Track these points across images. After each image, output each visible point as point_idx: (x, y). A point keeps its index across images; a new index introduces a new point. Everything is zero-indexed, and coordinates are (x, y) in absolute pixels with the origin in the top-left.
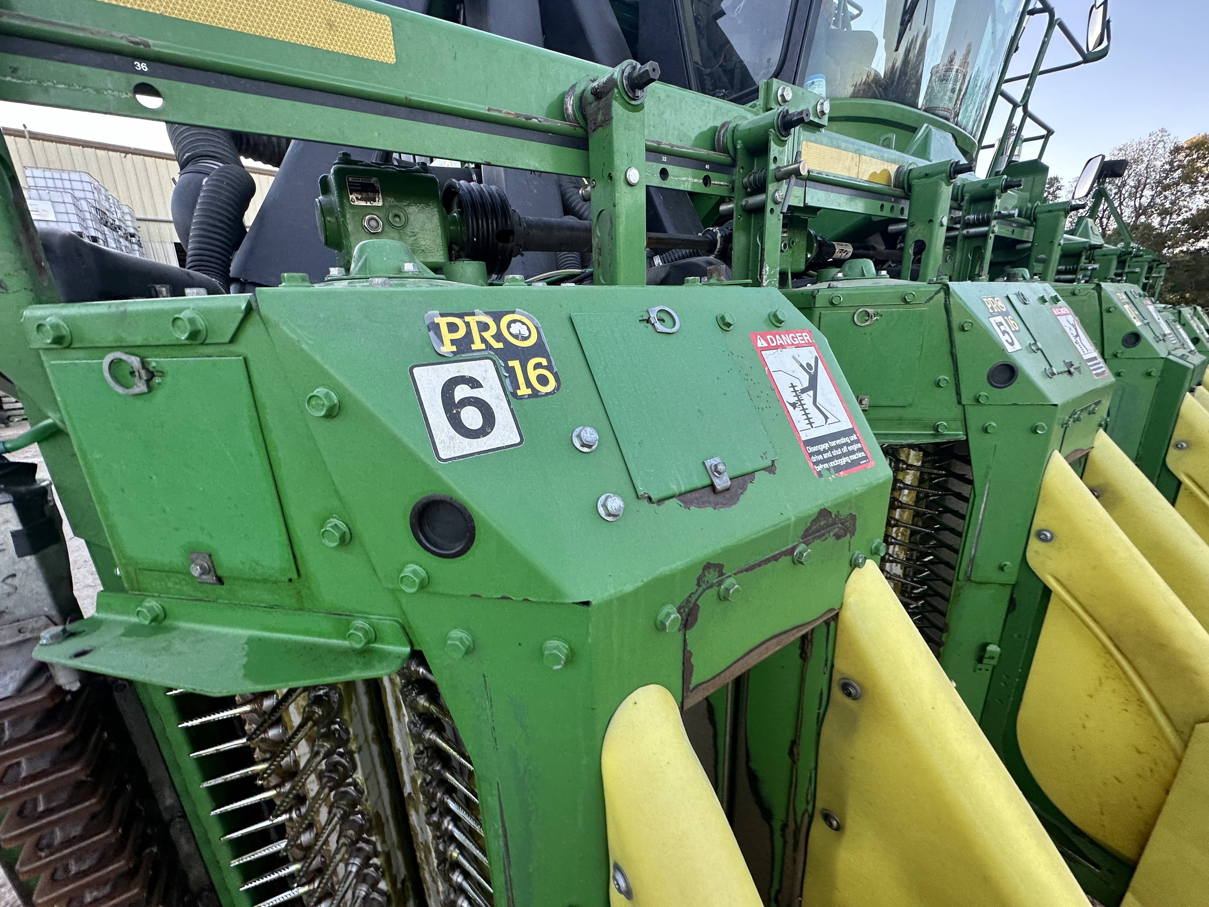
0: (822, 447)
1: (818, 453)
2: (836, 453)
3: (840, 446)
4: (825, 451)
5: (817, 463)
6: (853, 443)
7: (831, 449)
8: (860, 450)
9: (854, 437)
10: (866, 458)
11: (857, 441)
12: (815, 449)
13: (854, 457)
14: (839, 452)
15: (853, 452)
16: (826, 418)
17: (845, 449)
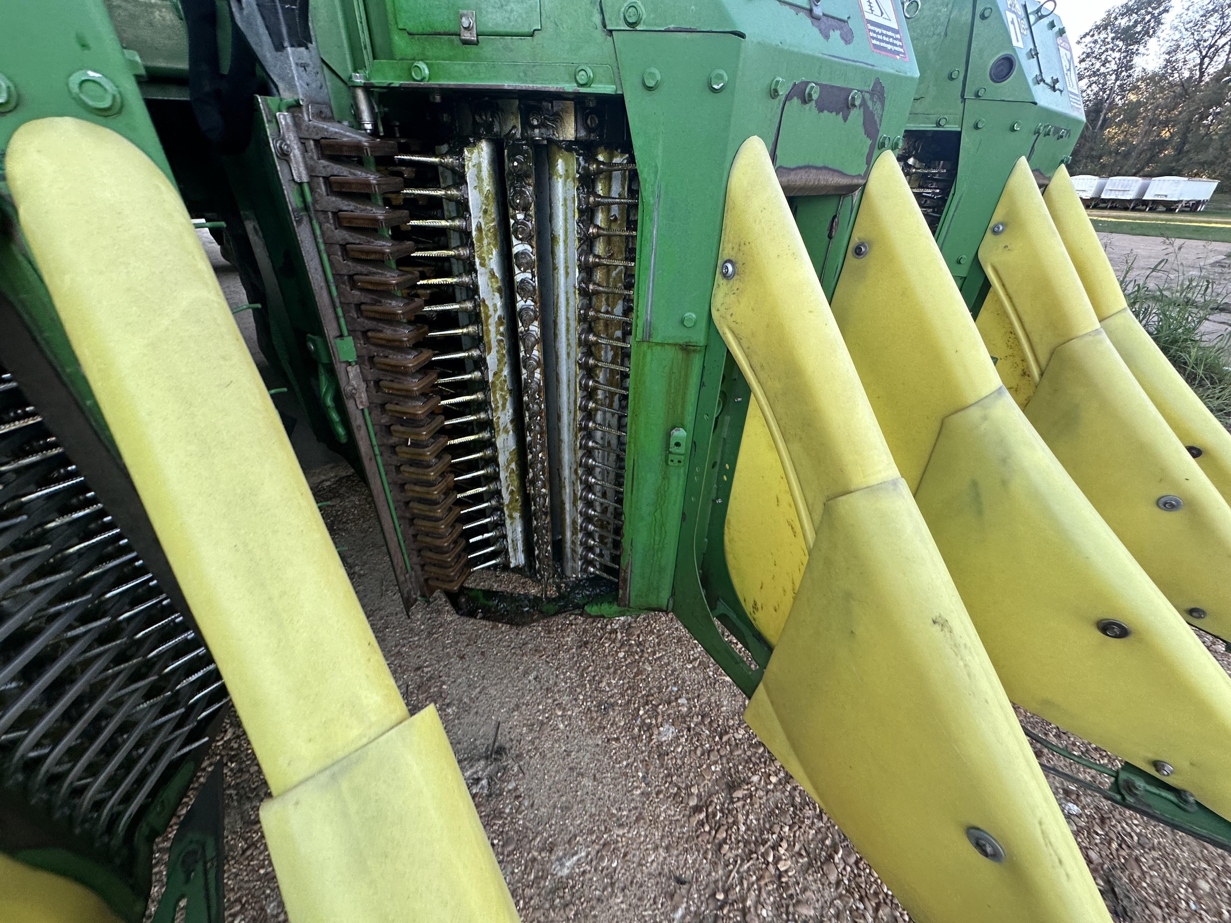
0: (877, 30)
1: (874, 32)
2: (885, 38)
3: (890, 37)
4: (878, 33)
5: (873, 38)
6: (896, 39)
7: (882, 34)
8: (902, 47)
9: (898, 36)
10: (904, 54)
11: (900, 40)
12: (872, 28)
13: (897, 49)
14: (887, 39)
15: (896, 45)
16: (882, 14)
17: (891, 40)
